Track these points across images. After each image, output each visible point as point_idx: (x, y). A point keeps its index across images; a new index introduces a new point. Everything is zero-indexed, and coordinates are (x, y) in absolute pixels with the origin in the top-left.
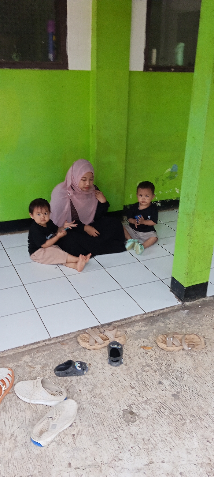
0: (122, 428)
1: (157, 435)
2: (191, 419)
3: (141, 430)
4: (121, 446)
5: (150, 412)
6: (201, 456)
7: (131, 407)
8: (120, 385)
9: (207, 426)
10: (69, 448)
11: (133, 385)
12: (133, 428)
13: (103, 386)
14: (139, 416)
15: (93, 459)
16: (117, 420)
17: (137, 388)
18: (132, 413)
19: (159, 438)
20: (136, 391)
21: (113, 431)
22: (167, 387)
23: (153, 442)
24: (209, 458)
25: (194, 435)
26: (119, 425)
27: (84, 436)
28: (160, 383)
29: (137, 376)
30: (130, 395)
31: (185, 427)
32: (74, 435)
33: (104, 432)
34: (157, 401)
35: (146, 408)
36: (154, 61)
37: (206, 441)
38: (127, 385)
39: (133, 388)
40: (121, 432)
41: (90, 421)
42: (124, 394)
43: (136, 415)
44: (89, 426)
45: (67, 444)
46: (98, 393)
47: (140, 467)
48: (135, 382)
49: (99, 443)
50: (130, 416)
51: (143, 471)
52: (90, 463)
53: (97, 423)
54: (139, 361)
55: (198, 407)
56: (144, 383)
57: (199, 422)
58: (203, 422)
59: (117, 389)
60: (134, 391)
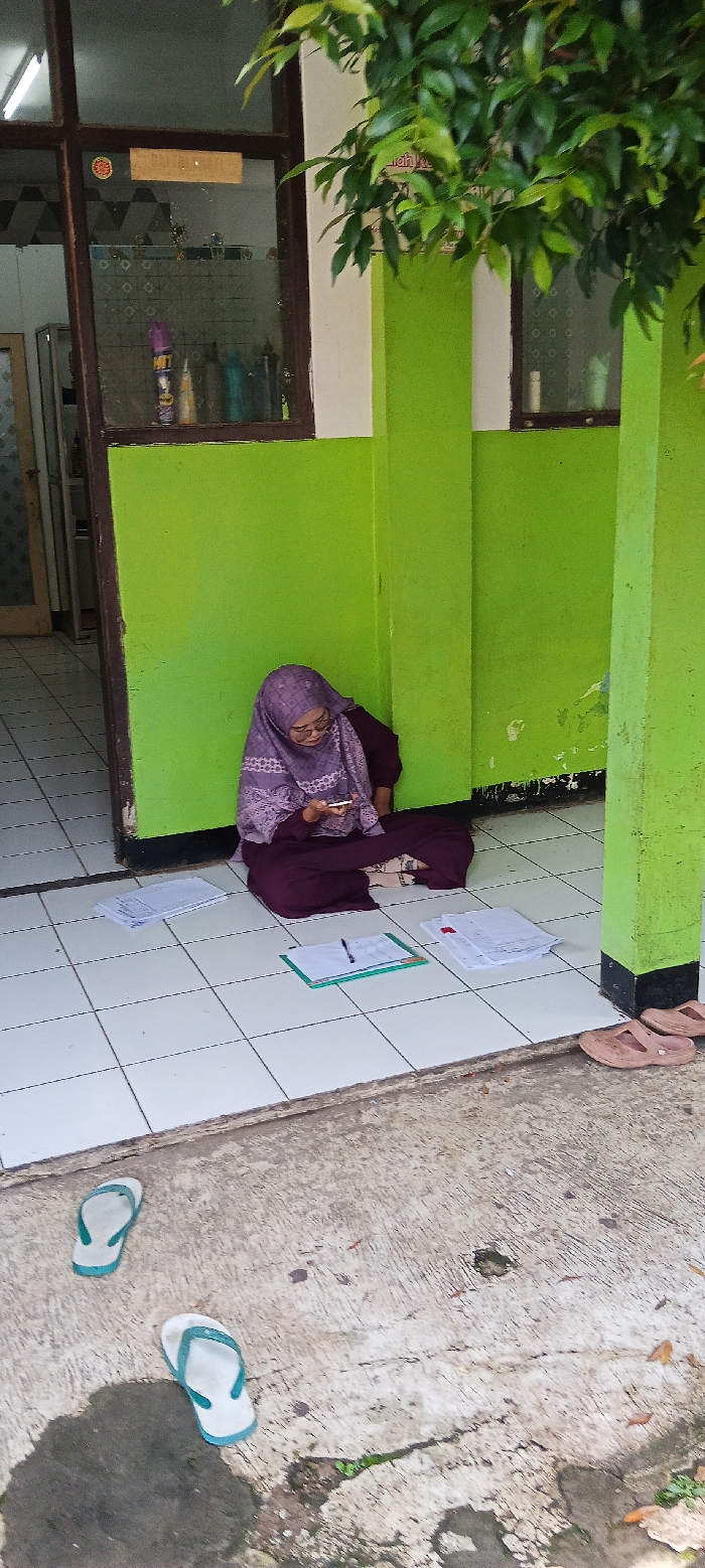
0: (472, 1287)
2: (646, 1268)
3: (519, 1291)
4: (469, 1323)
7: (493, 1245)
12: (501, 1287)
14: (515, 1264)
15: (403, 1347)
16: (461, 1272)
17: (510, 1207)
18: (498, 1258)
22: (588, 1205)
23: (548, 1313)
26: (466, 1281)
28: (570, 1196)
31: (631, 1284)
35: (533, 1247)
40: (470, 1296)
41: (393, 1274)
43: (509, 1261)
49: (417, 1315)
50: (493, 1265)
52: (397, 1355)
53: (411, 1277)
54: (517, 1151)
60: (502, 1212)
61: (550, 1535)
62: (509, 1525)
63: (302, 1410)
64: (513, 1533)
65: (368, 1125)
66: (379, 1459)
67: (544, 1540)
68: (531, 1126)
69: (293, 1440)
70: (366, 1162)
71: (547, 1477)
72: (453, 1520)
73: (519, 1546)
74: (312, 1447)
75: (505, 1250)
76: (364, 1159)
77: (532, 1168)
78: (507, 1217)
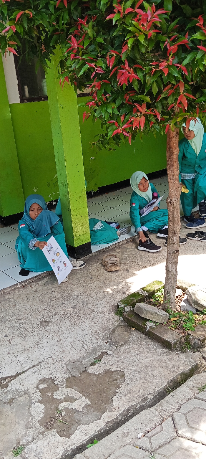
0: (40, 330)
1: (63, 327)
2: (84, 316)
3: (52, 328)
4: (40, 338)
5: (58, 318)
6: (90, 330)
7: (45, 319)
8: (36, 310)
9: (94, 316)
10: (7, 346)
11: (45, 308)
12: (47, 328)
13: (25, 313)
14: (50, 322)
15: (24, 347)
16: (37, 327)
17: (49, 310)
18: (46, 322)
19: (64, 328)
20: (48, 310)
21: (34, 332)
22: (68, 305)
23: (60, 331)
24: (95, 330)
25: (86, 322)
26: (38, 329)
27: (16, 339)
28: (63, 303)
29: (48, 304)
30: (44, 314)
31: (80, 320)
32: (9, 340)
33: (29, 334)
34: (62, 312)
35: (55, 317)
37: (93, 323)
38: (41, 309)
39: (46, 310)
40: (40, 332)
41: (19, 332)
42: (39, 314)
43: (49, 322)
44: (19, 334)
45: (5, 345)
46: (22, 317)
47: (53, 344)
48: (46, 307)
49: (26, 339)
50: (45, 324)
51: (55, 345)
52: (22, 349)
53: (24, 331)
54: (49, 296)
55: (88, 309)
56: (52, 306)
57: (89, 316)
58: (91, 316)
59: (35, 313)
61: (66, 379)
62: (55, 379)
64: (57, 380)
65: (7, 299)
66: (21, 373)
67: (64, 380)
68: (52, 290)
70: (8, 308)
71: (64, 367)
72: (41, 382)
73: (59, 383)
74: (3, 375)
75: (47, 320)
76: (7, 307)
77: (53, 299)
78: (48, 312)
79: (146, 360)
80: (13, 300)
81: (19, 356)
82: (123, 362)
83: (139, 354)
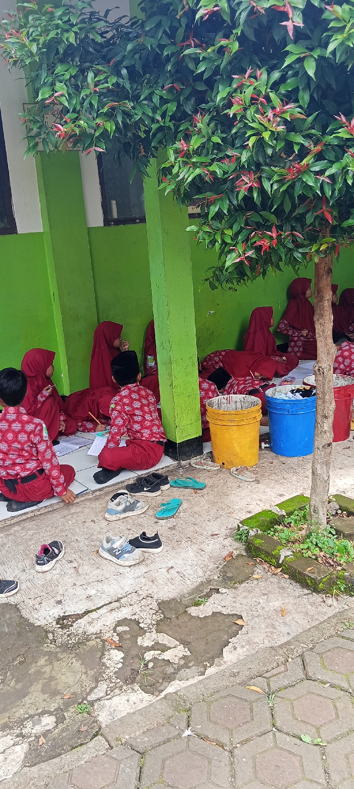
2: (187, 540)
6: (195, 560)
9: (202, 541)
10: (72, 575)
13: (99, 533)
15: (96, 578)
19: (157, 555)
22: (164, 524)
23: (151, 559)
24: (202, 560)
25: (190, 549)
27: (85, 567)
28: (156, 523)
31: (181, 545)
32: (76, 567)
36: (115, 215)
37: (200, 551)
38: (123, 528)
39: (130, 530)
44: (89, 559)
45: (70, 573)
49: (100, 568)
51: (143, 576)
52: (94, 580)
53: (97, 557)
55: (193, 532)
56: (140, 525)
57: (194, 541)
60: (131, 532)
61: (156, 621)
62: (141, 621)
63: (59, 602)
64: (143, 623)
66: (91, 611)
67: (154, 623)
69: (58, 612)
71: (155, 606)
72: (119, 623)
73: (146, 626)
74: (65, 613)
78: (133, 533)
79: (277, 602)
80: (82, 515)
81: (89, 588)
82: (241, 604)
83: (266, 594)
